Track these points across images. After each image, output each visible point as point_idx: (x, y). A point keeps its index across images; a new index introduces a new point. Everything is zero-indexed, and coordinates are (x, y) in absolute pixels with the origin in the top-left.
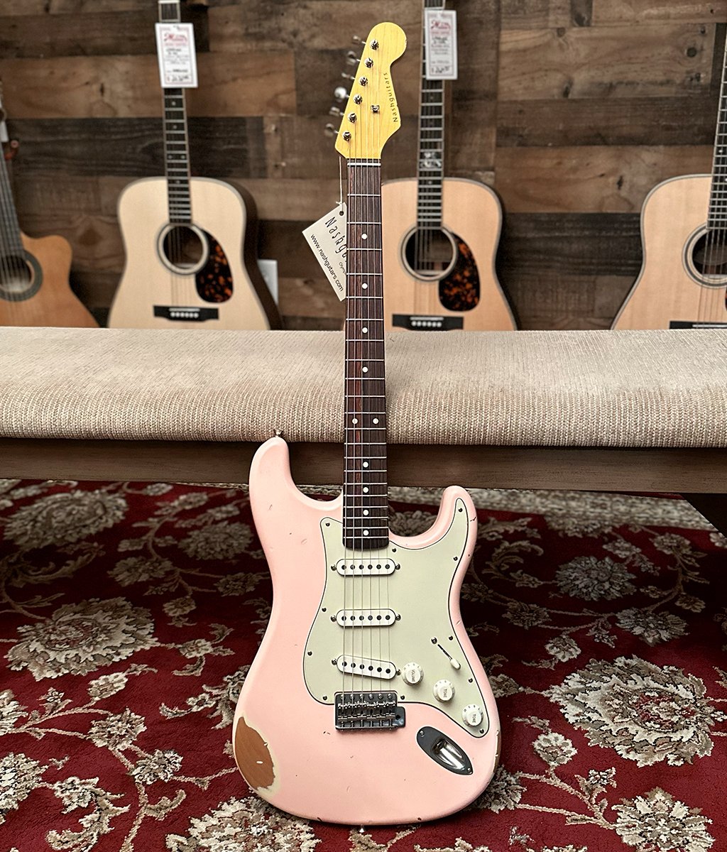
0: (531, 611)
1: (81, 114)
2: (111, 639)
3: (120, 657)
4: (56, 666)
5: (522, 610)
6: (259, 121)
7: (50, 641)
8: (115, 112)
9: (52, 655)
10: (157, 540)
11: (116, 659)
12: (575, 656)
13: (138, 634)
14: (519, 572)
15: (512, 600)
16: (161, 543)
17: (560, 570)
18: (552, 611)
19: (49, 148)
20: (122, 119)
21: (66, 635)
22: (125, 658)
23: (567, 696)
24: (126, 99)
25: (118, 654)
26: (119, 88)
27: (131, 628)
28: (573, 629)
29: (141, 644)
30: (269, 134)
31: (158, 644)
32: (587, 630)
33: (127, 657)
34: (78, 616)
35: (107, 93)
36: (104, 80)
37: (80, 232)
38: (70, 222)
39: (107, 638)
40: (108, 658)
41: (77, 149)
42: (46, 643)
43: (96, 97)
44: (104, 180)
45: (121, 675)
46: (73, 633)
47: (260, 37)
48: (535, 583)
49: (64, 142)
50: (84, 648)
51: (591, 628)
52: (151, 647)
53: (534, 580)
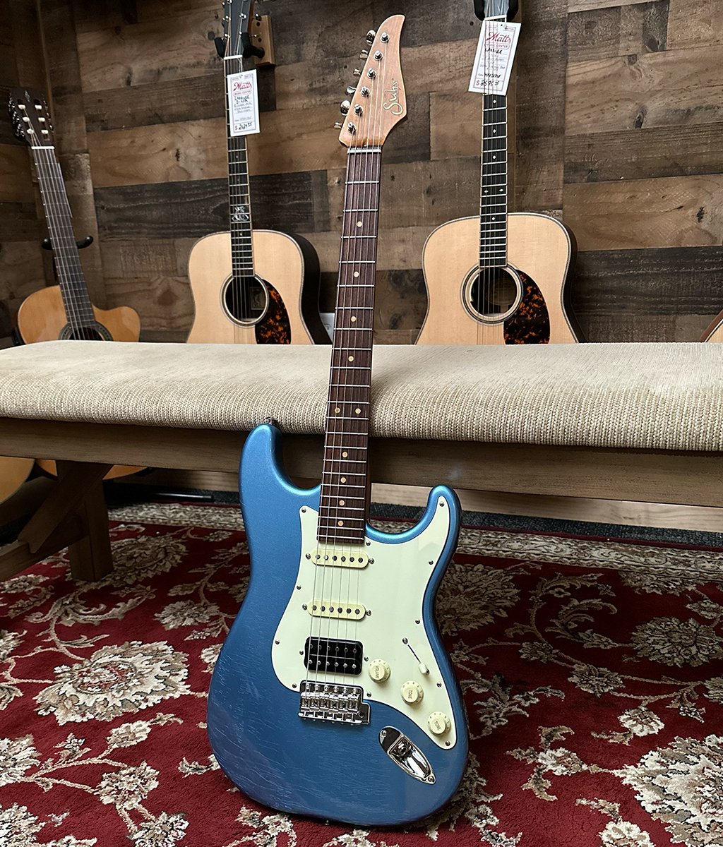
0: (601, 675)
1: (159, 179)
2: (142, 683)
3: (147, 704)
4: (82, 710)
5: (590, 675)
6: (323, 174)
7: (83, 683)
8: (190, 176)
9: (82, 698)
10: (209, 586)
11: (143, 706)
12: (656, 732)
13: (170, 681)
14: (588, 632)
15: (579, 662)
16: (213, 588)
17: (636, 631)
18: (626, 677)
19: (129, 214)
20: (195, 182)
21: (99, 678)
22: (152, 705)
23: (644, 779)
24: (199, 162)
25: (146, 701)
26: (193, 152)
27: (164, 673)
28: (653, 699)
29: (170, 692)
30: (332, 187)
31: (188, 692)
32: (668, 701)
33: (154, 704)
34: (117, 658)
35: (182, 157)
36: (179, 145)
37: (159, 293)
38: (150, 284)
39: (139, 683)
40: (135, 705)
41: (155, 214)
42: (79, 686)
43: (172, 162)
44: (179, 242)
45: (145, 725)
46: (107, 676)
47: (323, 92)
48: (608, 644)
49: (143, 207)
50: (114, 692)
51: (673, 699)
52: (181, 695)
53: (607, 641)
